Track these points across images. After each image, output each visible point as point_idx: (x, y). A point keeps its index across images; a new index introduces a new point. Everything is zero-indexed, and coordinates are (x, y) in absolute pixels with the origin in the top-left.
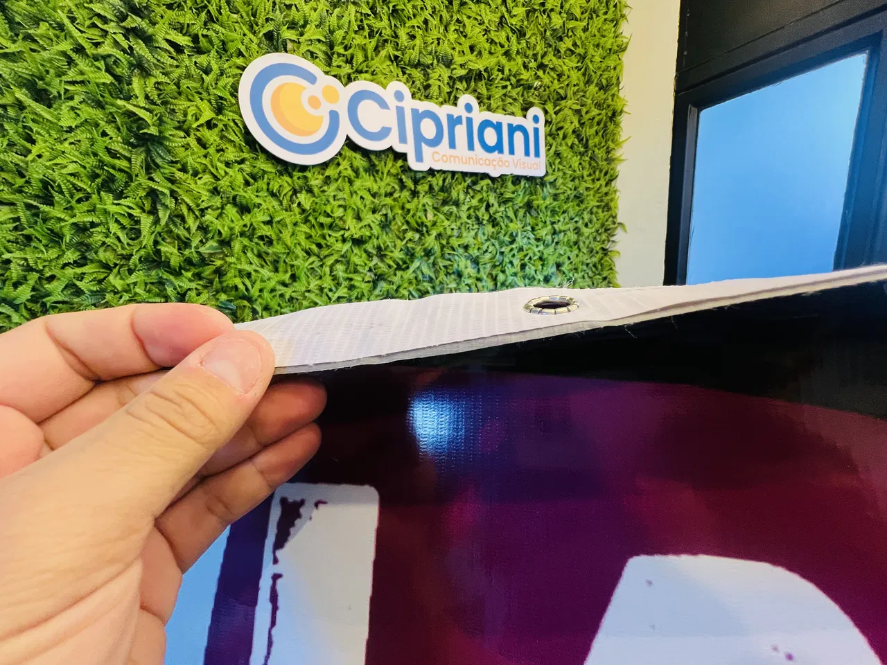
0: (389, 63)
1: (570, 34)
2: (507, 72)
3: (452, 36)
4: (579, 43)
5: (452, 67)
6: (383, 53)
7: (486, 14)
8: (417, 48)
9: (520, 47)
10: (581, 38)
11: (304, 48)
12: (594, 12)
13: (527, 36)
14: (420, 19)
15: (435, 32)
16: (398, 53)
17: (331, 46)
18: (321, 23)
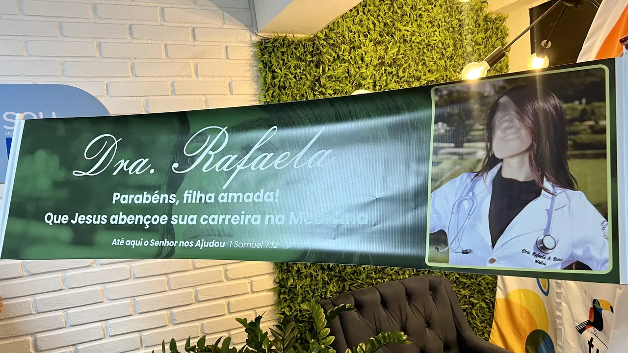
0: (395, 83)
1: (477, 51)
2: (445, 78)
3: (420, 67)
4: (482, 54)
5: (421, 80)
6: (393, 80)
7: (435, 55)
8: (406, 77)
9: (451, 63)
10: (483, 51)
11: (366, 86)
12: (490, 37)
13: (455, 58)
14: (407, 65)
15: (413, 67)
16: (398, 80)
17: (375, 82)
18: (372, 76)
